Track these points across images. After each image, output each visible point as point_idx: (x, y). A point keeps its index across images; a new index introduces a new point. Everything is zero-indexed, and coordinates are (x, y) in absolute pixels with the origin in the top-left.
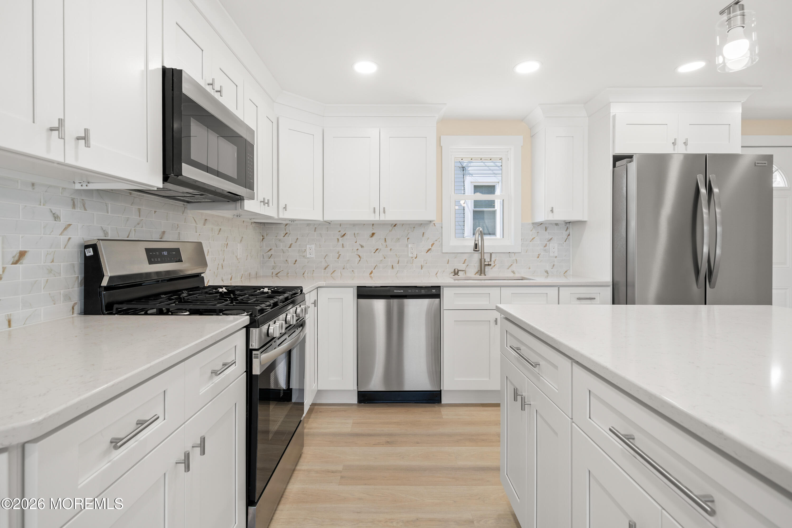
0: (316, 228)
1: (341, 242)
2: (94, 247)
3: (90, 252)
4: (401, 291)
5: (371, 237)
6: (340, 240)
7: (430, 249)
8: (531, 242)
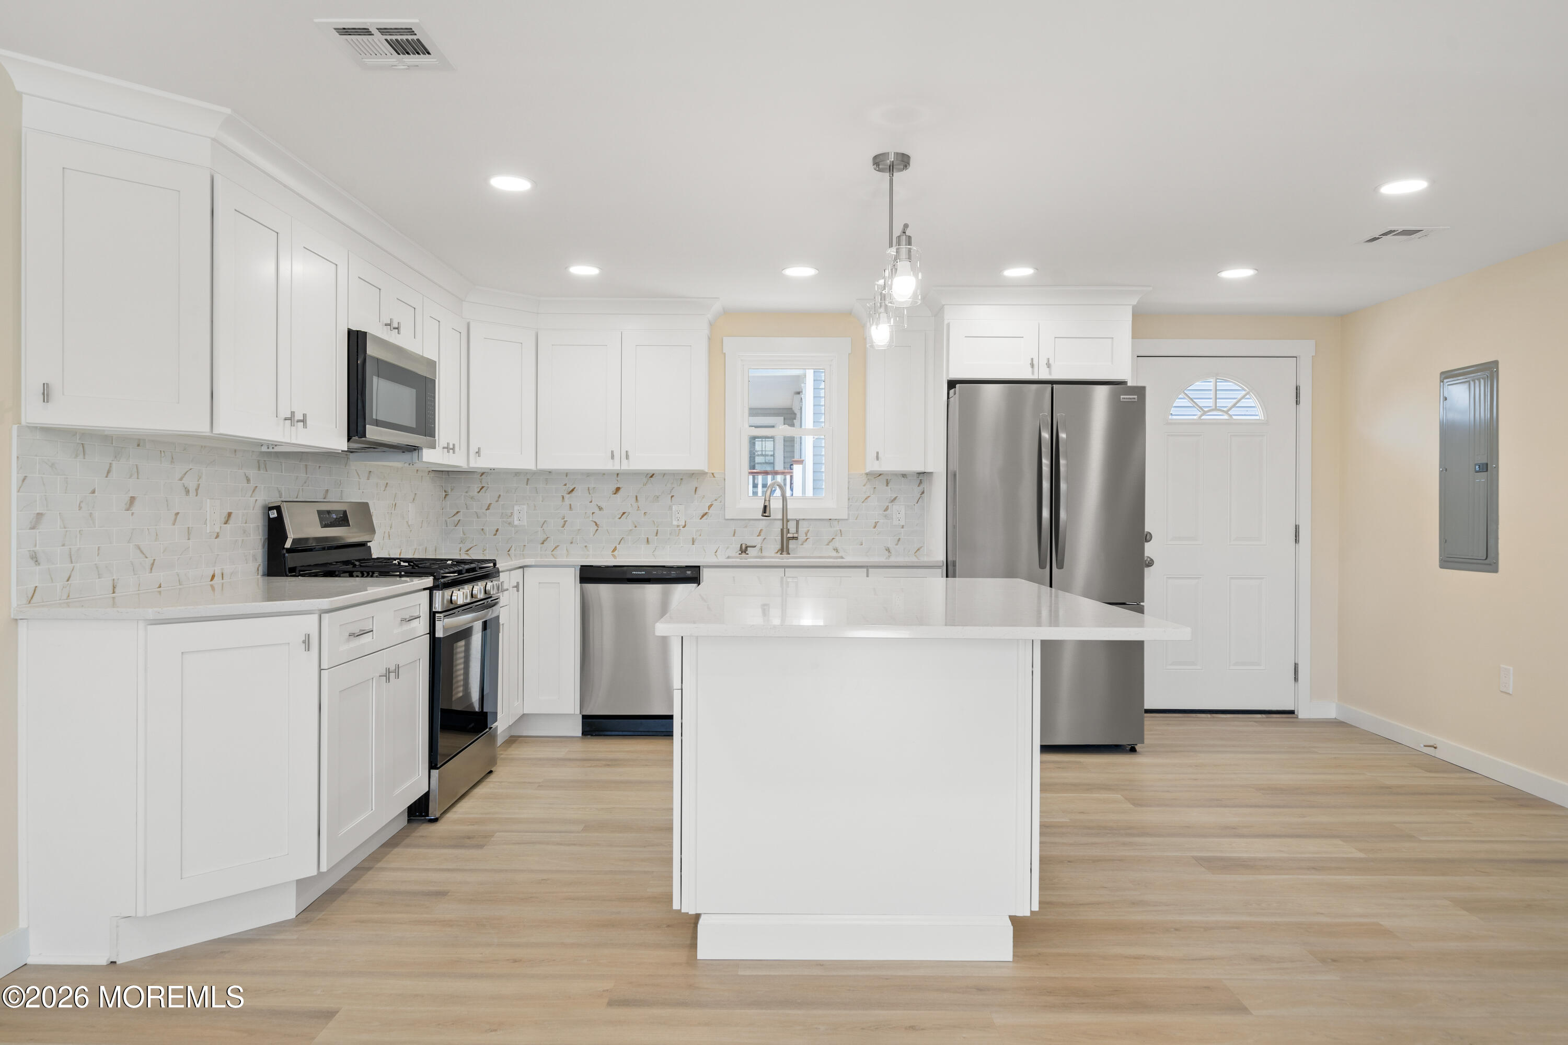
0: (528, 479)
1: (567, 502)
2: (278, 509)
3: (273, 514)
4: (643, 573)
5: (615, 494)
6: (566, 499)
7: (706, 514)
8: (863, 504)
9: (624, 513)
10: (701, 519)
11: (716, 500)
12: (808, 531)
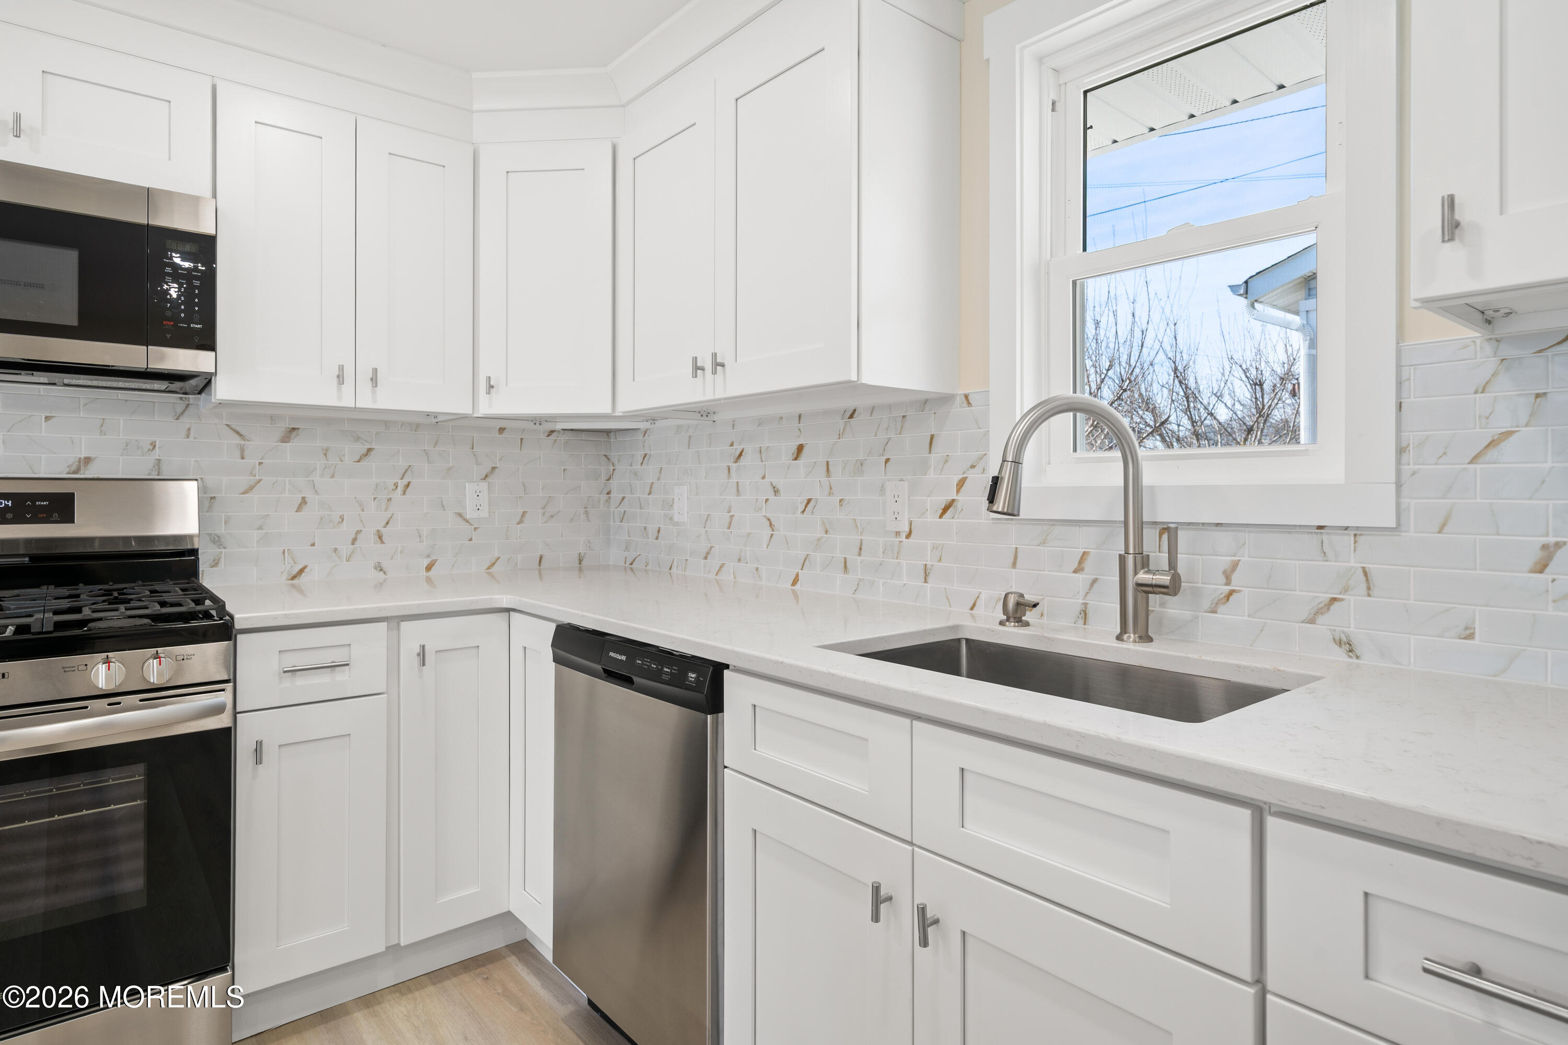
1: (734, 479)
4: (623, 658)
5: (796, 459)
6: (733, 472)
7: (951, 504)
8: (1474, 466)
9: (809, 501)
10: (941, 517)
11: (973, 467)
12: (1235, 565)
